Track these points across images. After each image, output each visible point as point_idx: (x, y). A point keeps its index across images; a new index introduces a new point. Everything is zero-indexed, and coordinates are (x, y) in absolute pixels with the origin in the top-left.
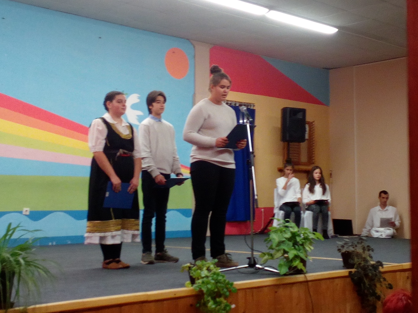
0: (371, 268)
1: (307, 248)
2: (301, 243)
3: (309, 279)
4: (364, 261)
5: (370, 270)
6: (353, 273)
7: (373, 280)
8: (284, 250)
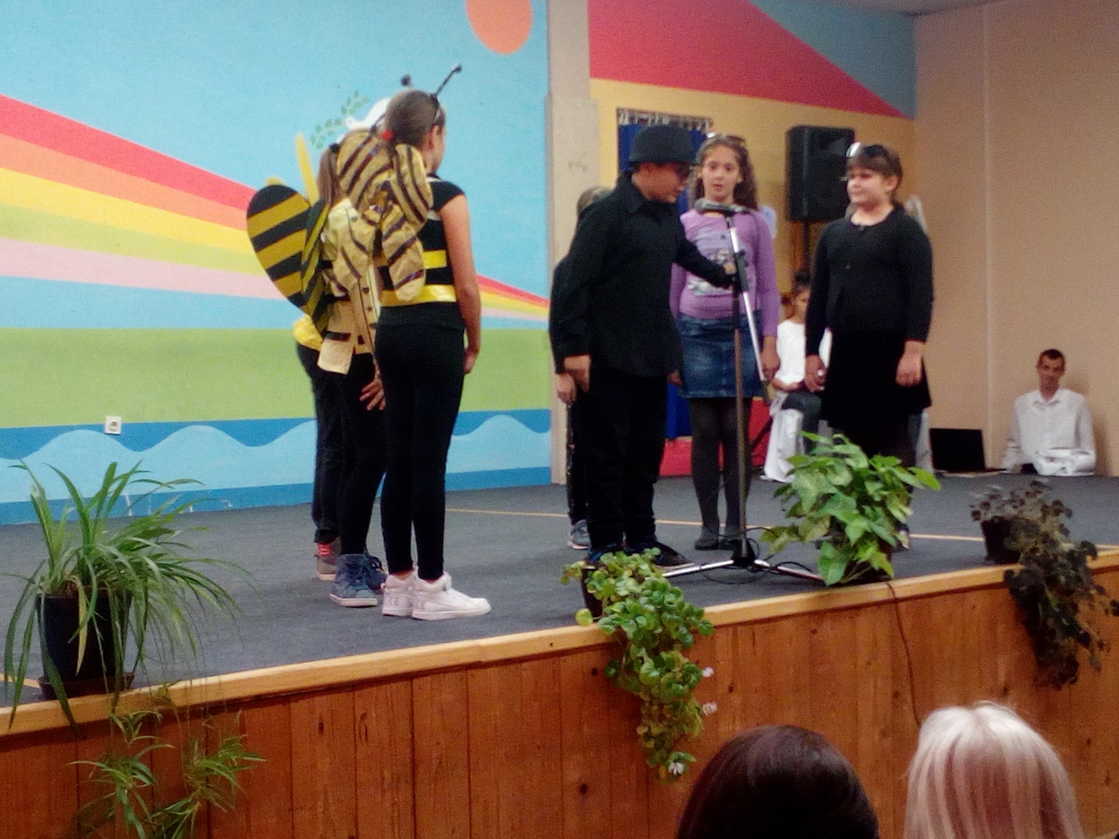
0: (1065, 561)
1: (896, 512)
2: (877, 499)
3: (900, 594)
4: (1044, 542)
5: (1062, 566)
6: (1016, 575)
7: (1069, 592)
8: (833, 519)
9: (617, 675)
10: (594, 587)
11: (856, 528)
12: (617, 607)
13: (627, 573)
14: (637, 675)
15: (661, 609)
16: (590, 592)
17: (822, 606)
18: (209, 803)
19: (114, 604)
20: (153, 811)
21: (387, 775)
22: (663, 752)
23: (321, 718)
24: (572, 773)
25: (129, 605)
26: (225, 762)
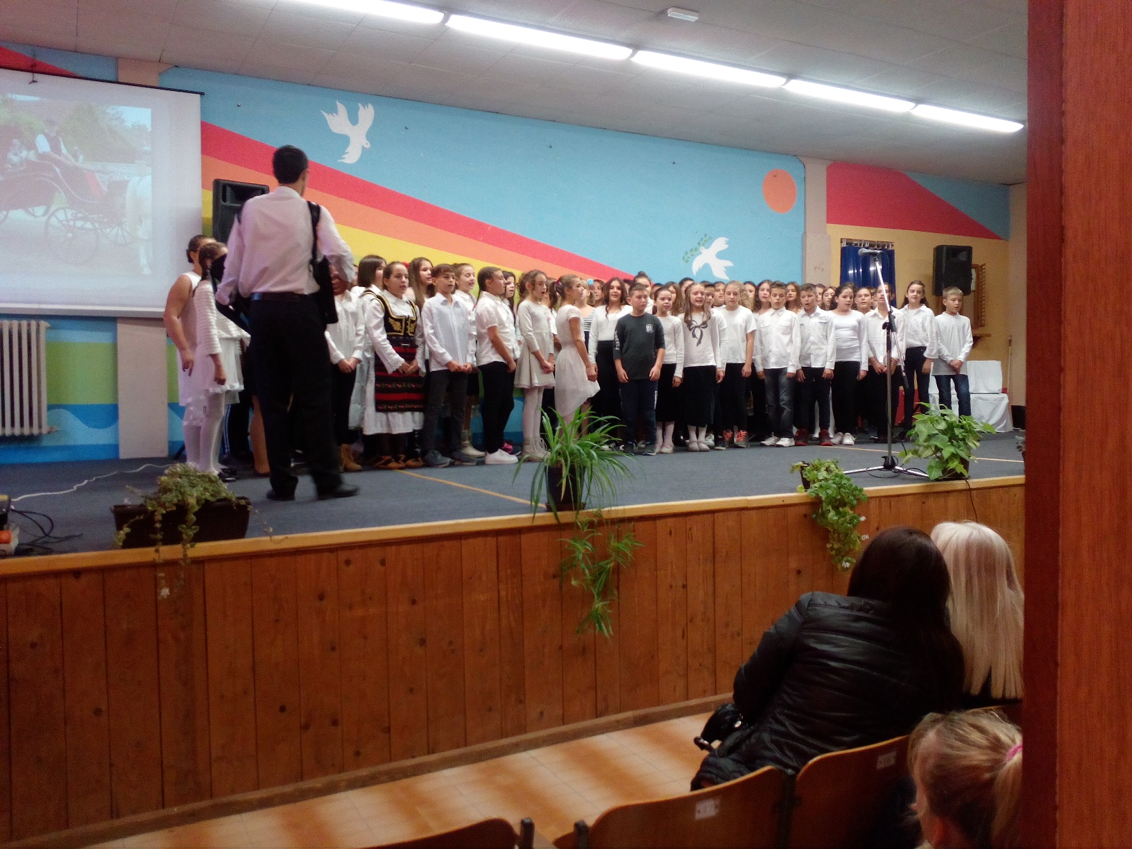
1: (971, 444)
2: (961, 437)
3: (972, 487)
8: (936, 447)
9: (816, 517)
10: (807, 475)
11: (947, 452)
12: (817, 485)
13: (823, 469)
14: (827, 518)
15: (840, 486)
16: (805, 477)
17: (928, 491)
18: (618, 563)
19: (578, 472)
20: (594, 564)
21: (701, 557)
22: (840, 557)
23: (670, 529)
24: (793, 564)
25: (584, 472)
26: (625, 545)
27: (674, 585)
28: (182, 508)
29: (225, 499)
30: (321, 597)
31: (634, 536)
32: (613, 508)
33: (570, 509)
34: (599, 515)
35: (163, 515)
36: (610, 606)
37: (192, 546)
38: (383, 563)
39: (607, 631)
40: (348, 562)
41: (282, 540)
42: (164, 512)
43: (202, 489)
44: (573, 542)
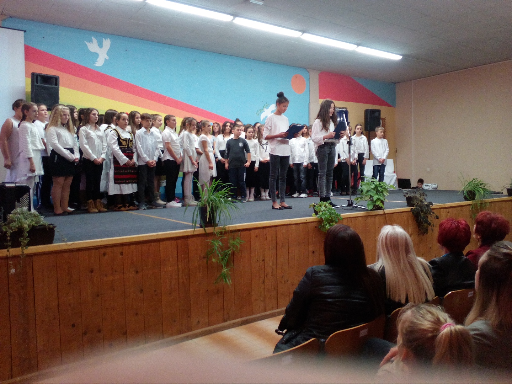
0: (425, 206)
1: (385, 194)
2: (381, 191)
3: (386, 213)
4: (420, 202)
5: (424, 207)
6: (413, 209)
7: (426, 213)
8: (370, 195)
9: (321, 227)
10: (316, 209)
11: (375, 197)
12: (321, 213)
13: (323, 206)
14: (325, 228)
15: (331, 214)
16: (315, 210)
17: (368, 214)
18: (234, 251)
19: (214, 209)
20: (222, 251)
21: (271, 247)
23: (257, 234)
24: (311, 249)
25: (217, 209)
26: (237, 242)
27: (258, 259)
28: (20, 230)
29: (42, 225)
30: (92, 271)
31: (241, 238)
32: (231, 225)
33: (211, 226)
34: (224, 229)
35: (11, 233)
36: (230, 271)
37: (26, 248)
38: (122, 254)
39: (229, 282)
40: (104, 254)
41: (72, 244)
42: (12, 232)
43: (30, 220)
44: (212, 242)
